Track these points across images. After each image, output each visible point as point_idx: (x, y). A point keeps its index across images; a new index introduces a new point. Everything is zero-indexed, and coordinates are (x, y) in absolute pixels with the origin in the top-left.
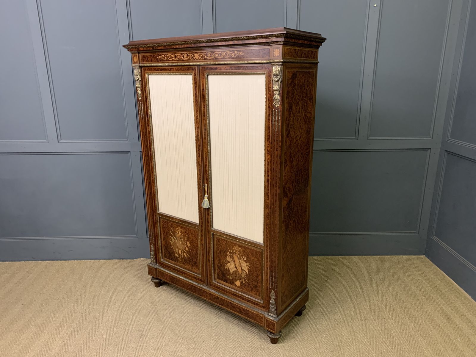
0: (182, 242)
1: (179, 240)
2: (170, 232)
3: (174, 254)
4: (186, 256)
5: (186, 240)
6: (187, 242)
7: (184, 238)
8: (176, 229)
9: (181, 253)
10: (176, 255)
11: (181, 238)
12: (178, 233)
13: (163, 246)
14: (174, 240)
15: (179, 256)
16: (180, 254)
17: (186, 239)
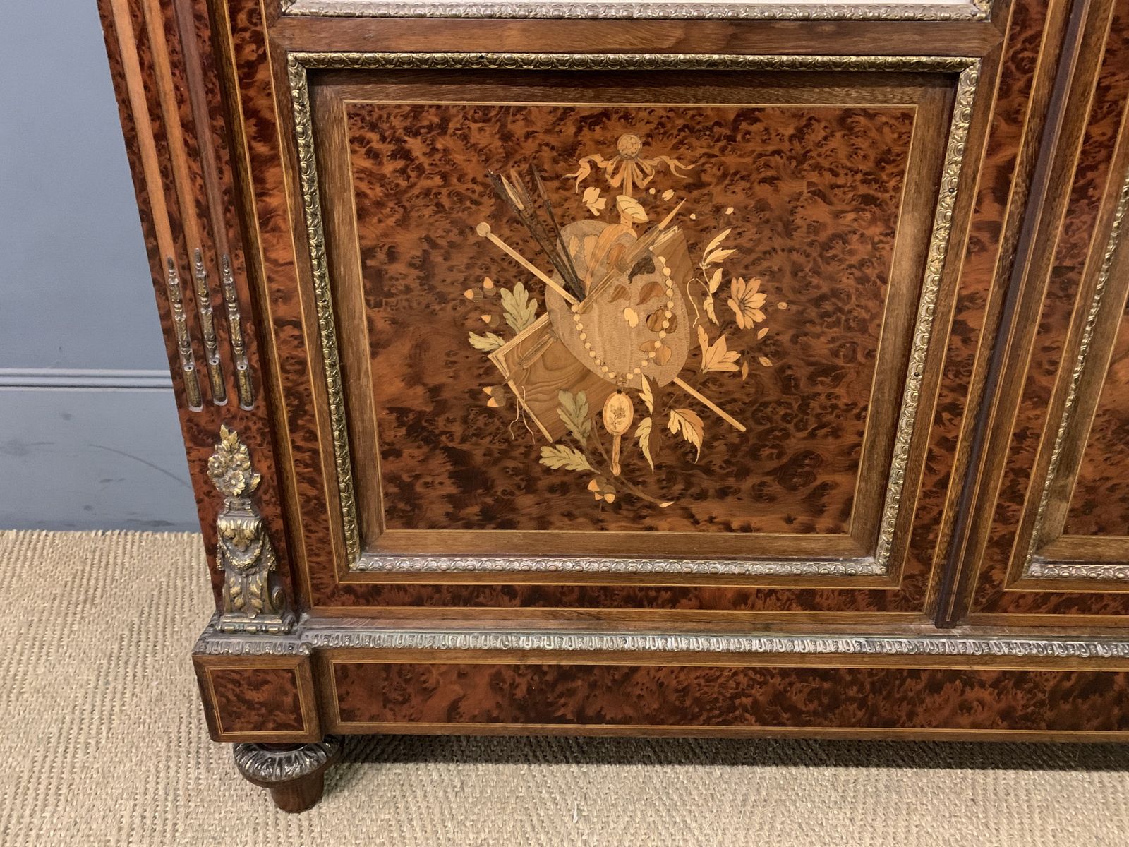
0: (653, 304)
1: (621, 293)
2: (483, 229)
3: (532, 454)
4: (694, 435)
5: (716, 265)
6: (725, 285)
7: (694, 247)
8: (584, 171)
9: (634, 425)
10: (552, 458)
11: (645, 265)
12: (612, 214)
13: (370, 414)
14: (542, 309)
15: (599, 460)
16: (607, 437)
17: (719, 255)
